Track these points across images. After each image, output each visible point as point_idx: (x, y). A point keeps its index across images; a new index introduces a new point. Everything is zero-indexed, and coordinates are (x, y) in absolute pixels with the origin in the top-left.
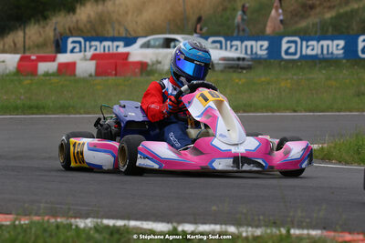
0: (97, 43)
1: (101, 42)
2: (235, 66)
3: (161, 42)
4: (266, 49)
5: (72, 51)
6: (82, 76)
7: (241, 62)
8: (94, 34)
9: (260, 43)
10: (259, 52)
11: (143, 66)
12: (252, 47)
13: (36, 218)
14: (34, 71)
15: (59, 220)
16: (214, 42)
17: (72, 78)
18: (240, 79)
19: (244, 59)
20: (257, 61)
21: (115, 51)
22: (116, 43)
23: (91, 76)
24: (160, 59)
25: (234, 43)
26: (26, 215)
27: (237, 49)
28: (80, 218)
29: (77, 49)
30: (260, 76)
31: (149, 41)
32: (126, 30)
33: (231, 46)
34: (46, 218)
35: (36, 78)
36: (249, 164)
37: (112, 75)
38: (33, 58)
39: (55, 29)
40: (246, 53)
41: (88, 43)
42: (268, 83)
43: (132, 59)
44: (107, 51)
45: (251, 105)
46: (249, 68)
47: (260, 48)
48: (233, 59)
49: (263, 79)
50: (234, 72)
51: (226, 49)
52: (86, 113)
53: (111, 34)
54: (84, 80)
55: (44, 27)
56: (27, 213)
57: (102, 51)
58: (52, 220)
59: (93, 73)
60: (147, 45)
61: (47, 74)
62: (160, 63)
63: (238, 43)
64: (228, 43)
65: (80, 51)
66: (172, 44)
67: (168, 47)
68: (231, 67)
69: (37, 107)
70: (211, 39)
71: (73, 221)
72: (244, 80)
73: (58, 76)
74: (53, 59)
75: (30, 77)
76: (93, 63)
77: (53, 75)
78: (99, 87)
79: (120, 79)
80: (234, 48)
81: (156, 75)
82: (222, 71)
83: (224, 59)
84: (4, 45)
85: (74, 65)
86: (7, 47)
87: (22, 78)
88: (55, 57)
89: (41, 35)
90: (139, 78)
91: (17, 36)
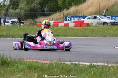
0: (75, 18)
1: (76, 18)
3: (93, 18)
5: (68, 20)
6: (71, 27)
7: (115, 23)
8: (74, 16)
11: (88, 24)
14: (58, 26)
16: (108, 18)
17: (68, 27)
21: (80, 20)
22: (80, 18)
23: (73, 27)
28: (67, 62)
29: (70, 20)
31: (90, 17)
32: (83, 14)
35: (58, 28)
37: (79, 27)
38: (58, 22)
40: (117, 21)
41: (72, 18)
43: (85, 22)
44: (78, 20)
46: (117, 25)
48: (113, 22)
50: (113, 26)
52: (71, 37)
53: (79, 16)
54: (71, 28)
58: (60, 62)
60: (89, 19)
61: (61, 27)
62: (93, 23)
63: (115, 18)
64: (112, 18)
66: (96, 18)
67: (95, 19)
68: (113, 24)
69: (58, 35)
71: (65, 62)
72: (116, 28)
75: (56, 28)
76: (74, 23)
77: (63, 27)
78: (75, 30)
79: (81, 28)
81: (91, 27)
82: (110, 25)
83: (111, 22)
84: (49, 19)
85: (69, 24)
86: (50, 19)
87: (54, 28)
88: (63, 22)
89: (59, 16)
90: (87, 27)
91: (53, 16)
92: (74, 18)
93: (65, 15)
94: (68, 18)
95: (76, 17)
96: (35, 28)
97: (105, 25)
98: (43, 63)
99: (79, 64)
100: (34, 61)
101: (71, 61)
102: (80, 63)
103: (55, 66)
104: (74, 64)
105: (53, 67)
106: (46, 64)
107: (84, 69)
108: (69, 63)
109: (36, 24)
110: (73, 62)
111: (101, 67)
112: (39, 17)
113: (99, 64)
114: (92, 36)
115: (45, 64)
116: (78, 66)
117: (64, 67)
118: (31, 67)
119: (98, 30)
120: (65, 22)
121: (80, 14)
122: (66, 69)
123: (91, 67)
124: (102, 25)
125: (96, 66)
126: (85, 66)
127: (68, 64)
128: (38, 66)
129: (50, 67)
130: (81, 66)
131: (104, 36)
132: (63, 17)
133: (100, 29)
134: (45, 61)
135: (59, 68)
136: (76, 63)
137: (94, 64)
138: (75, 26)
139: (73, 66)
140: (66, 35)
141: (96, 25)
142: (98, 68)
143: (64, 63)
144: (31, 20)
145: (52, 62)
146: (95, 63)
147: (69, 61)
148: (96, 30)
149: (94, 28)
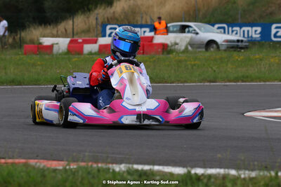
2: (235, 47)
3: (178, 28)
4: (260, 33)
5: (110, 36)
7: (240, 44)
8: (126, 22)
9: (254, 28)
10: (254, 36)
11: (164, 47)
12: (248, 31)
13: (82, 164)
14: (80, 51)
15: (100, 165)
16: (219, 28)
18: (239, 56)
19: (242, 41)
20: (252, 42)
21: (143, 35)
22: (143, 29)
24: (178, 41)
25: (235, 29)
26: (74, 161)
27: (237, 33)
28: (116, 163)
30: (255, 54)
32: (151, 19)
33: (233, 31)
34: (90, 164)
35: (82, 56)
36: (149, 119)
37: (140, 53)
38: (80, 41)
39: (97, 19)
40: (244, 36)
42: (261, 60)
43: (156, 41)
45: (247, 77)
46: (246, 48)
47: (255, 32)
48: (233, 41)
49: (257, 56)
50: (235, 51)
51: (228, 33)
53: (139, 23)
55: (88, 18)
56: (75, 160)
58: (95, 165)
61: (90, 53)
62: (176, 44)
63: (238, 29)
64: (230, 28)
66: (187, 30)
67: (185, 32)
68: (232, 47)
70: (217, 26)
71: (110, 166)
72: (242, 57)
73: (98, 54)
74: (95, 42)
75: (77, 56)
77: (95, 53)
79: (146, 57)
80: (235, 32)
81: (174, 54)
82: (225, 50)
83: (227, 41)
84: (57, 31)
86: (59, 32)
87: (71, 56)
88: (97, 40)
89: (86, 24)
90: (161, 56)
91: (68, 25)
93: (100, 20)
94: (111, 29)
96: (18, 57)
97: (212, 49)
99: (153, 173)
102: (156, 168)
109: (20, 47)
110: (136, 166)
112: (29, 27)
114: (179, 81)
119: (193, 63)
120: (103, 41)
121: (142, 17)
124: (204, 50)
130: (158, 177)
131: (210, 81)
132: (97, 27)
133: (200, 60)
141: (186, 48)
145: (73, 166)
147: (122, 162)
148: (189, 63)
149: (182, 57)
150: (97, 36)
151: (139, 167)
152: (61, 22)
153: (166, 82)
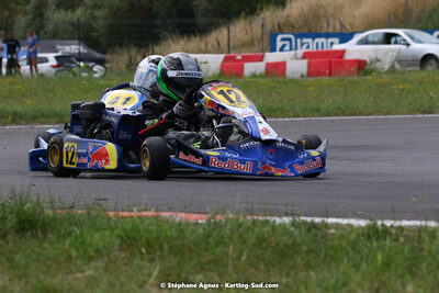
0: (310, 40)
1: (313, 39)
3: (381, 38)
5: (281, 50)
6: (292, 76)
8: (306, 30)
11: (360, 65)
14: (239, 72)
16: (438, 37)
17: (280, 79)
21: (329, 49)
22: (330, 40)
23: (302, 76)
24: (379, 57)
28: (280, 216)
29: (287, 48)
31: (367, 36)
32: (342, 25)
35: (242, 80)
37: (325, 75)
38: (240, 58)
39: (263, 26)
41: (299, 40)
43: (348, 57)
44: (320, 48)
52: (294, 116)
53: (324, 31)
54: (294, 81)
55: (250, 24)
57: (315, 49)
58: (249, 218)
59: (305, 74)
60: (365, 42)
61: (254, 76)
62: (379, 61)
65: (291, 49)
66: (393, 40)
67: (389, 43)
70: (436, 34)
71: (268, 218)
73: (266, 77)
74: (261, 59)
75: (234, 79)
76: (305, 62)
77: (261, 76)
78: (310, 88)
79: (333, 80)
81: (374, 74)
84: (206, 45)
85: (283, 64)
86: (209, 46)
88: (263, 56)
89: (247, 33)
90: (356, 78)
91: (221, 35)
92: (305, 40)
93: (268, 27)
94: (283, 39)
95: (314, 36)
97: (430, 68)
98: (180, 224)
99: (327, 226)
100: (145, 213)
101: (293, 215)
102: (331, 220)
103: (232, 232)
104: (305, 223)
105: (222, 237)
106: (192, 227)
107: (344, 243)
108: (287, 220)
110: (302, 218)
111: (412, 234)
112: (165, 38)
113: (405, 223)
114: (379, 113)
115: (188, 224)
116: (320, 234)
117: (266, 236)
118: (136, 240)
119: (401, 87)
120: (271, 57)
121: (328, 23)
122: (273, 244)
123: (373, 234)
124: (418, 68)
125: (394, 231)
126: (349, 233)
127: (283, 226)
128: (163, 235)
129: (210, 240)
130: (332, 231)
131: (425, 112)
132: (262, 38)
133: (411, 82)
134: (188, 216)
135: (244, 242)
136: (312, 222)
137: (383, 225)
138: (310, 74)
139: (301, 233)
140: (274, 106)
141: (393, 67)
142: (402, 240)
143: (267, 221)
144: (133, 51)
145: (219, 217)
146: (391, 219)
147: (287, 215)
148: (395, 87)
149: (387, 79)
150: (263, 51)
151: (309, 219)
152: (211, 32)
153: (360, 114)
